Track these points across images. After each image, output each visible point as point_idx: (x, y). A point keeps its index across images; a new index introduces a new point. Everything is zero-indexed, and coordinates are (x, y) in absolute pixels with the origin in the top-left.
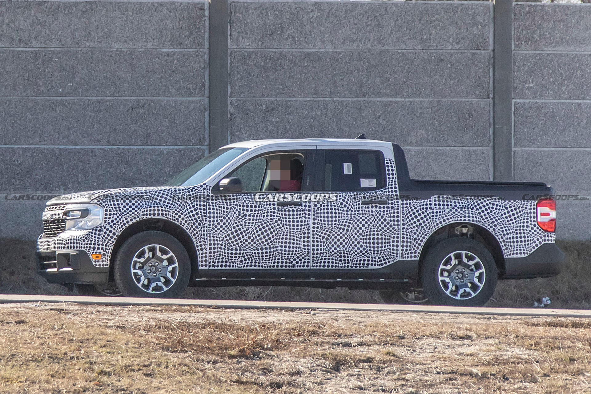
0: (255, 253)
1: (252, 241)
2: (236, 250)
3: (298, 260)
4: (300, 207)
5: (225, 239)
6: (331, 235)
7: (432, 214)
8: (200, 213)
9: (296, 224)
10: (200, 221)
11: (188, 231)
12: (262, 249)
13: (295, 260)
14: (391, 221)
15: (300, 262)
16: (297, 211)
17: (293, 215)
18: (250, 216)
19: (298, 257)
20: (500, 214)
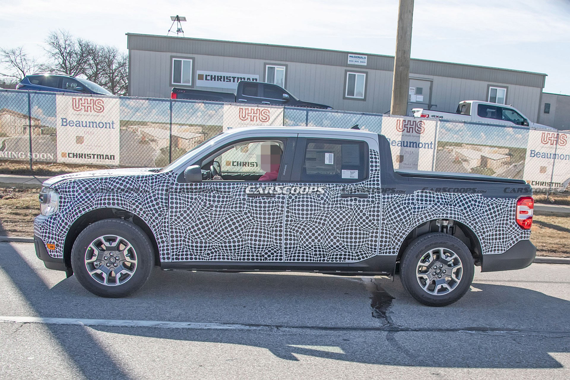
0: (222, 246)
1: (219, 233)
2: (201, 243)
3: (269, 254)
4: (273, 199)
5: (189, 231)
6: (306, 229)
7: (413, 210)
8: (160, 203)
9: (267, 216)
10: (161, 211)
11: (147, 222)
12: (229, 242)
13: (266, 253)
14: (370, 215)
15: (272, 256)
16: (269, 203)
17: (265, 207)
18: (216, 207)
19: (269, 251)
20: (482, 211)
